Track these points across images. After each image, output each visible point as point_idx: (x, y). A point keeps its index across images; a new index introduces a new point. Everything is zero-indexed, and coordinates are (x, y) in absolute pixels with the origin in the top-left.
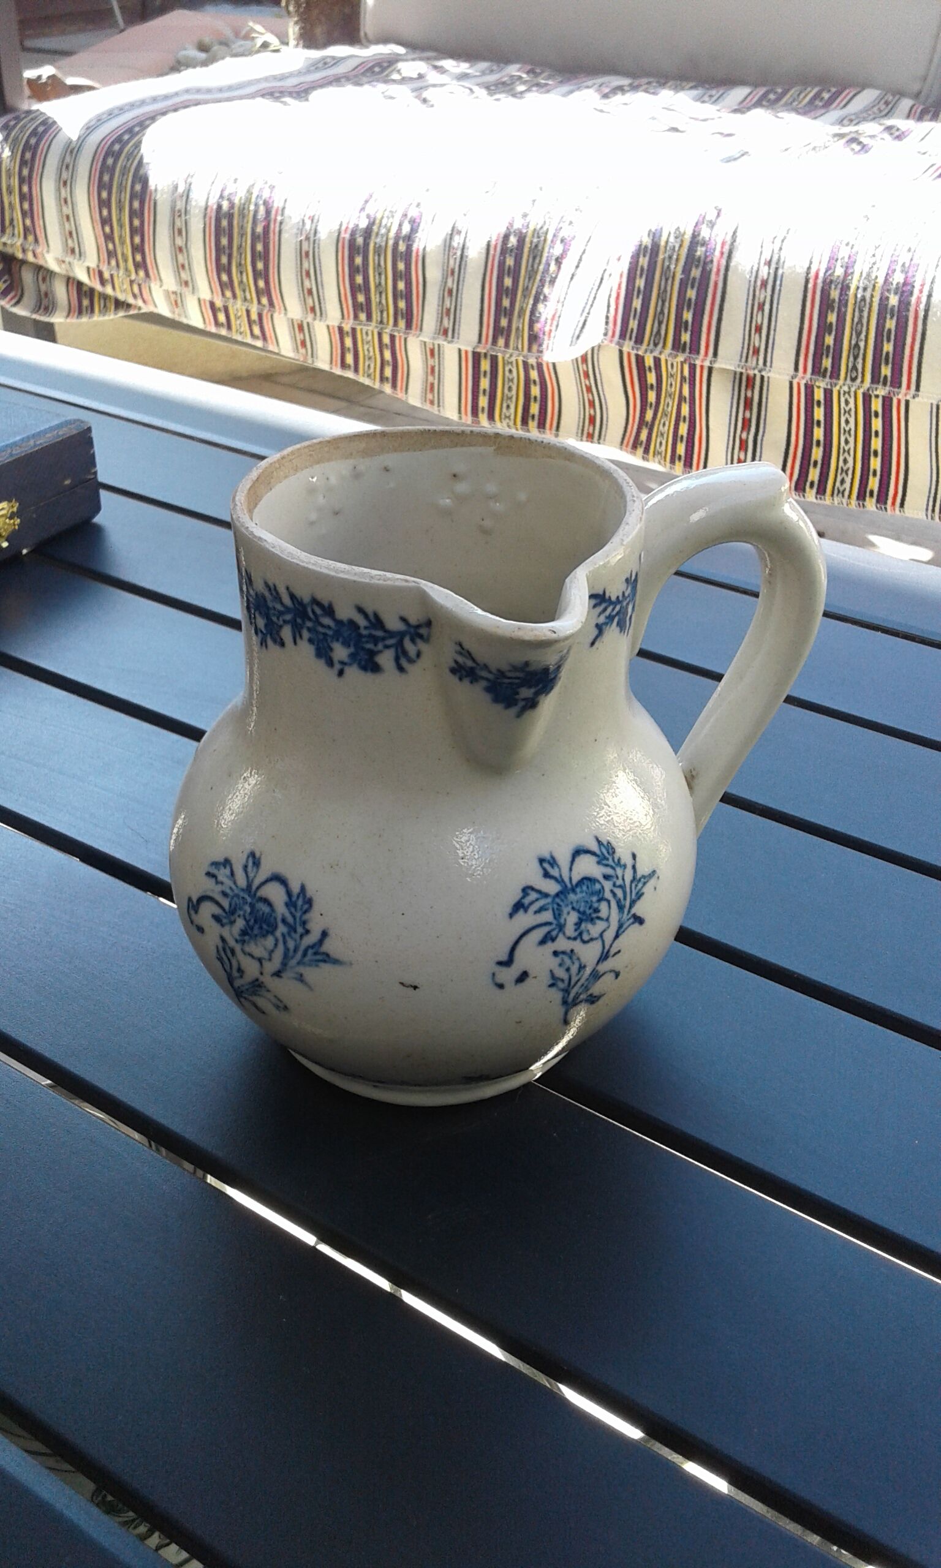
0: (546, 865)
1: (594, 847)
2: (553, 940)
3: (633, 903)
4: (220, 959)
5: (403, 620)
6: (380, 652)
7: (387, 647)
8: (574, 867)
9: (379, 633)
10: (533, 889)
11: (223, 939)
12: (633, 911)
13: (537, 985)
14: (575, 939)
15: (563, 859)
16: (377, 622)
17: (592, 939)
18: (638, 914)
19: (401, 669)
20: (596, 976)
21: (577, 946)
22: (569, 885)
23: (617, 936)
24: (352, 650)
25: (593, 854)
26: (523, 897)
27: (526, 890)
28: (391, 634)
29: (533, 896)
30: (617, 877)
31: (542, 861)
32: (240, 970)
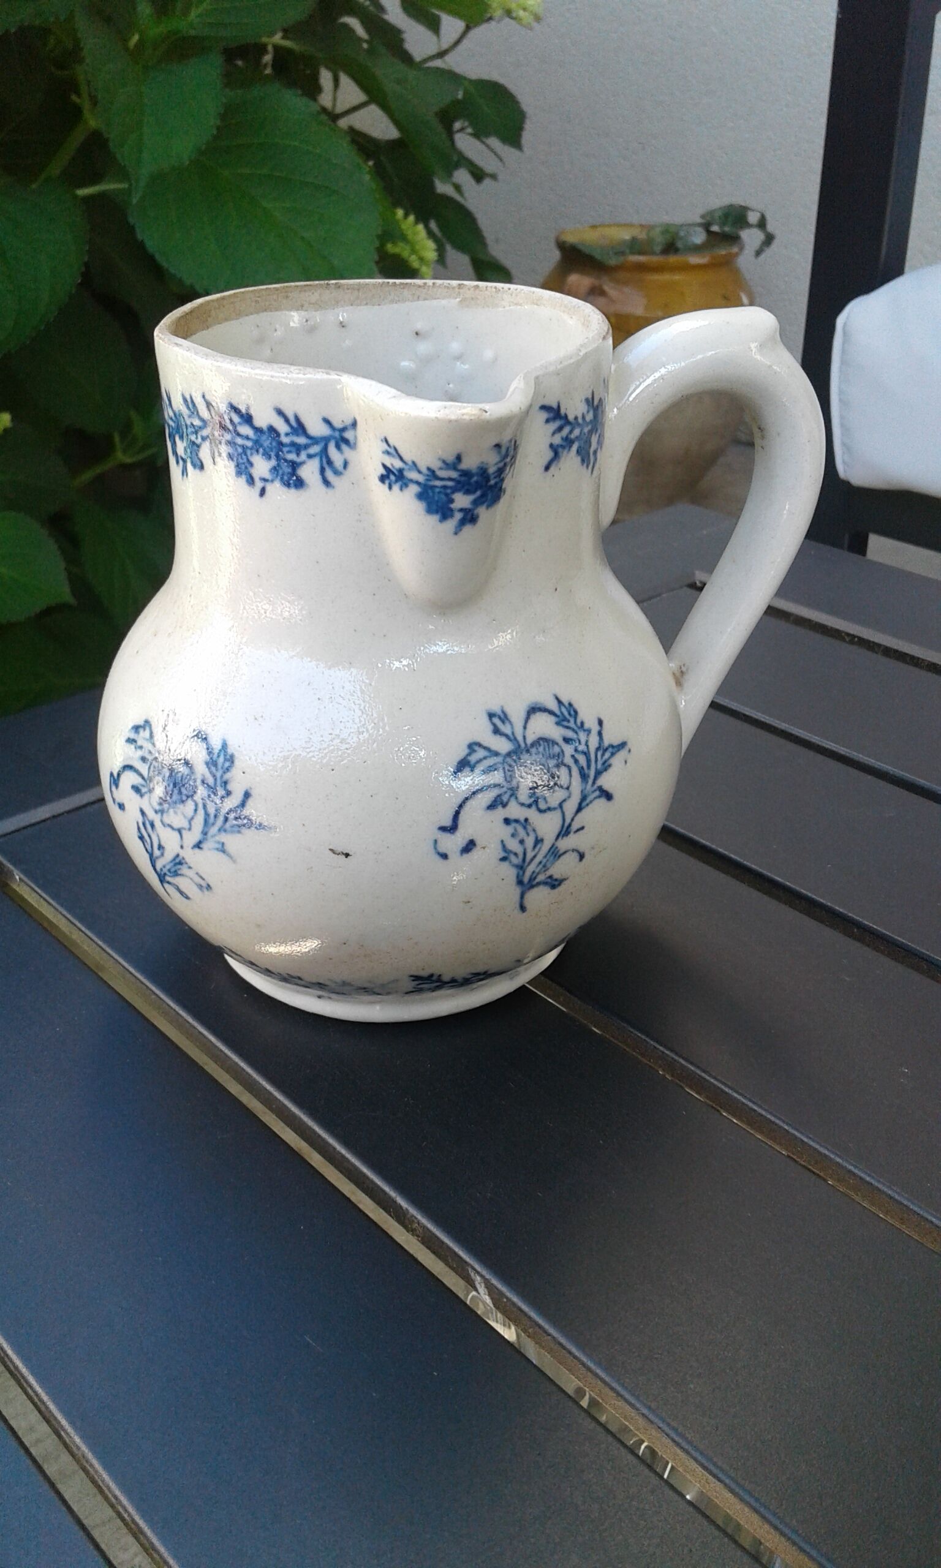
0: (496, 720)
1: (553, 705)
2: (504, 805)
3: (598, 773)
4: (141, 838)
5: (327, 421)
6: (303, 463)
7: (310, 456)
8: (529, 726)
9: (301, 440)
10: (480, 745)
11: (143, 813)
12: (599, 783)
13: (486, 856)
14: (529, 806)
15: (517, 715)
16: (299, 428)
17: (549, 809)
18: (606, 787)
19: (327, 483)
20: (555, 853)
21: (532, 814)
22: (523, 745)
23: (580, 809)
24: (273, 462)
25: (551, 713)
26: (469, 754)
27: (472, 747)
28: (315, 440)
29: (480, 753)
30: (580, 743)
31: (491, 716)
32: (160, 847)
